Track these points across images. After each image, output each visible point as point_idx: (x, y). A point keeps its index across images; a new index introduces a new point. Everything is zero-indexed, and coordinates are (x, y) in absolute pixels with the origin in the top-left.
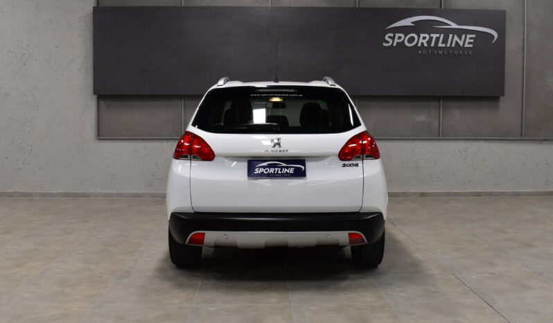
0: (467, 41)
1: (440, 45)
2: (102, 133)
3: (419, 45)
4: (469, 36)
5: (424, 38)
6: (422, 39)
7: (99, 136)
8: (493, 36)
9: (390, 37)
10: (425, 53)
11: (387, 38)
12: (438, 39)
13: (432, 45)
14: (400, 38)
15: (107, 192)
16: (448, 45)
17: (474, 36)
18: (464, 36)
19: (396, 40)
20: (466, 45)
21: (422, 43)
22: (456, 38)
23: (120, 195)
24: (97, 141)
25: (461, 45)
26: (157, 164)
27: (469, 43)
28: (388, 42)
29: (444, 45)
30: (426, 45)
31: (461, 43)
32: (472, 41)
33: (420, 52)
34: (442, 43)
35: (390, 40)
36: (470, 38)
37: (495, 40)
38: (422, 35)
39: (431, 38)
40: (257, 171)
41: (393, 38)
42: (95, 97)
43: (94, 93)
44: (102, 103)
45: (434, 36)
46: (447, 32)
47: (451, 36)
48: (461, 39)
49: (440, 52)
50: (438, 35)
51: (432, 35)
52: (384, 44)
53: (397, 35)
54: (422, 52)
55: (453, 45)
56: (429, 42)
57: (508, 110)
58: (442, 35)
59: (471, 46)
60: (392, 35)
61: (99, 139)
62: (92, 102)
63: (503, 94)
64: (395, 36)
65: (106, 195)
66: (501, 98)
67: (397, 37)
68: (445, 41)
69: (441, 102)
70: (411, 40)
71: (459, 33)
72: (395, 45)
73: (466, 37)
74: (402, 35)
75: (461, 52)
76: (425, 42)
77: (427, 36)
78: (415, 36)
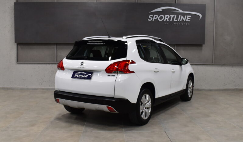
0: (187, 19)
1: (175, 20)
2: (19, 60)
3: (165, 20)
4: (188, 16)
5: (167, 17)
6: (166, 18)
7: (18, 61)
8: (200, 17)
9: (151, 17)
10: (167, 24)
11: (150, 17)
12: (174, 17)
13: (171, 20)
14: (156, 17)
15: (22, 87)
16: (179, 21)
17: (190, 16)
18: (186, 16)
19: (154, 18)
20: (187, 21)
21: (166, 20)
22: (182, 17)
23: (28, 89)
24: (17, 64)
25: (185, 20)
26: (44, 75)
27: (188, 20)
28: (150, 19)
29: (176, 21)
30: (168, 20)
31: (184, 20)
32: (190, 18)
33: (165, 24)
34: (176, 19)
35: (151, 18)
36: (189, 17)
37: (201, 18)
38: (166, 16)
39: (170, 17)
40: (75, 76)
41: (153, 17)
42: (16, 44)
43: (15, 42)
44: (19, 47)
45: (172, 16)
46: (178, 14)
47: (180, 16)
48: (184, 18)
49: (175, 24)
50: (174, 16)
51: (171, 16)
52: (149, 20)
54: (166, 24)
55: (181, 21)
56: (170, 19)
57: (206, 51)
58: (176, 16)
59: (189, 21)
60: (152, 16)
61: (18, 63)
62: (15, 46)
63: (204, 44)
64: (153, 16)
65: (22, 89)
66: (203, 45)
67: (154, 17)
68: (177, 19)
69: (175, 47)
70: (161, 18)
71: (184, 15)
72: (153, 20)
73: (187, 17)
74: (157, 16)
75: (184, 24)
76: (167, 19)
77: (169, 16)
78: (163, 16)
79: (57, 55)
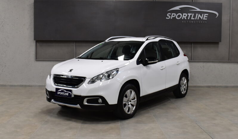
0: (204, 17)
1: (192, 18)
3: (183, 18)
4: (205, 15)
5: (185, 15)
9: (169, 15)
10: (185, 22)
11: (168, 15)
12: (191, 16)
13: (189, 19)
14: (174, 15)
15: (40, 84)
16: (196, 19)
17: (207, 15)
18: (203, 15)
19: (172, 16)
20: (204, 19)
22: (199, 16)
25: (202, 19)
27: (205, 18)
28: (168, 17)
29: (194, 19)
31: (202, 18)
32: (207, 17)
33: (183, 22)
34: (193, 18)
35: (169, 16)
36: (206, 16)
37: (217, 16)
38: (184, 14)
39: (188, 16)
41: (171, 15)
42: (35, 41)
44: (38, 44)
45: (190, 14)
46: (195, 13)
47: (197, 14)
48: (201, 16)
49: (192, 22)
50: (191, 14)
51: (188, 14)
52: (167, 18)
53: (173, 14)
55: (198, 19)
56: (187, 17)
58: (193, 14)
59: (206, 19)
60: (170, 14)
61: (36, 61)
62: (33, 44)
63: (221, 41)
64: (171, 14)
66: (220, 43)
68: (194, 17)
69: (192, 45)
70: (179, 16)
71: (201, 13)
72: (171, 18)
73: (204, 15)
74: (175, 14)
75: (202, 22)
76: (185, 17)
77: (186, 14)
78: (181, 14)
79: (76, 53)
